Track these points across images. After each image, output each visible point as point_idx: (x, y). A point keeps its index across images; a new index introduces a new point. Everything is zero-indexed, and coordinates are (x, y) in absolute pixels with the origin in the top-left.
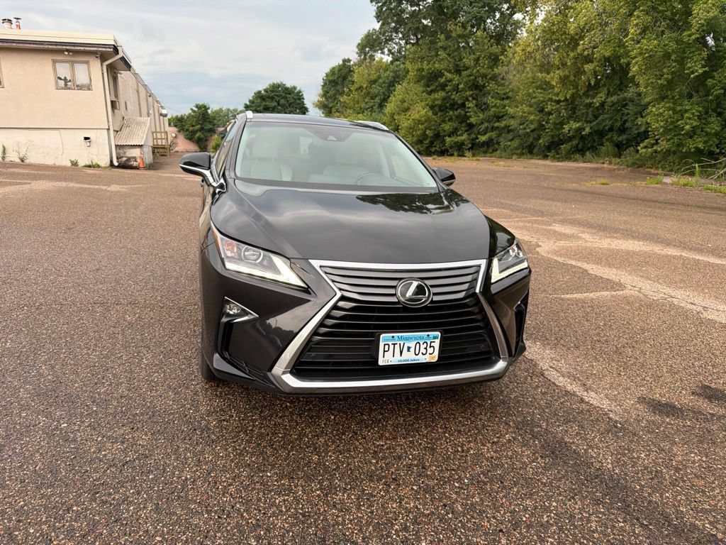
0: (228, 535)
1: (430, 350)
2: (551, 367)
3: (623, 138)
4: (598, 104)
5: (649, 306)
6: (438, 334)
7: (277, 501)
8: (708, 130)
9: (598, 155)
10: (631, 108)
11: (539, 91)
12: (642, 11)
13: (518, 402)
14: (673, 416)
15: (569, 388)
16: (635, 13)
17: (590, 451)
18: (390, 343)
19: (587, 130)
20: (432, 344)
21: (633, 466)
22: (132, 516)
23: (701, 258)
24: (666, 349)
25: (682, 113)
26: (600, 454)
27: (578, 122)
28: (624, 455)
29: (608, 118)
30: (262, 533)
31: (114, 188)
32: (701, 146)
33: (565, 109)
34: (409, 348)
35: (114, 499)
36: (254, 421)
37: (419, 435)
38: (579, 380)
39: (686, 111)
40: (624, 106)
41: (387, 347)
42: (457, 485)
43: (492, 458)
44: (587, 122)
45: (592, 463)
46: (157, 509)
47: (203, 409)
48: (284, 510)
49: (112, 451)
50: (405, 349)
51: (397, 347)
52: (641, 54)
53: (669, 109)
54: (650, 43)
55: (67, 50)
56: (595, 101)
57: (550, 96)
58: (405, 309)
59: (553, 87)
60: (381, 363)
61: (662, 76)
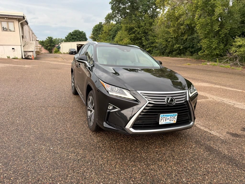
0: (123, 181)
1: (174, 119)
2: (197, 124)
3: (193, 50)
4: (185, 39)
5: (218, 104)
6: (177, 114)
7: (133, 169)
8: (220, 48)
9: (185, 55)
10: (195, 41)
11: (166, 34)
12: (200, 10)
13: (192, 135)
14: (239, 137)
15: (205, 130)
16: (198, 10)
17: (219, 149)
18: (163, 117)
19: (182, 47)
20: (175, 117)
21: (233, 153)
22: (89, 177)
23: (227, 88)
24: (228, 117)
25: (212, 42)
26: (223, 150)
27: (179, 44)
28: (230, 150)
29: (188, 43)
30: (133, 179)
31: (26, 66)
32: (218, 53)
33: (175, 40)
34: (168, 119)
35: (81, 172)
36: (114, 144)
37: (168, 147)
38: (207, 127)
39: (213, 42)
40: (193, 39)
41: (162, 118)
42: (185, 161)
43: (192, 152)
44: (182, 45)
45: (222, 153)
46: (96, 174)
47: (96, 141)
48: (137, 172)
49: (72, 156)
50: (167, 119)
51: (165, 118)
52: (199, 23)
53: (208, 41)
54: (202, 20)
55: (6, 18)
56: (184, 38)
57: (169, 36)
58: (168, 106)
59: (170, 33)
60: (160, 124)
61: (206, 30)
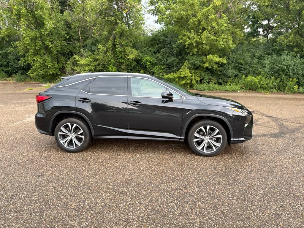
40: (6, 56)
